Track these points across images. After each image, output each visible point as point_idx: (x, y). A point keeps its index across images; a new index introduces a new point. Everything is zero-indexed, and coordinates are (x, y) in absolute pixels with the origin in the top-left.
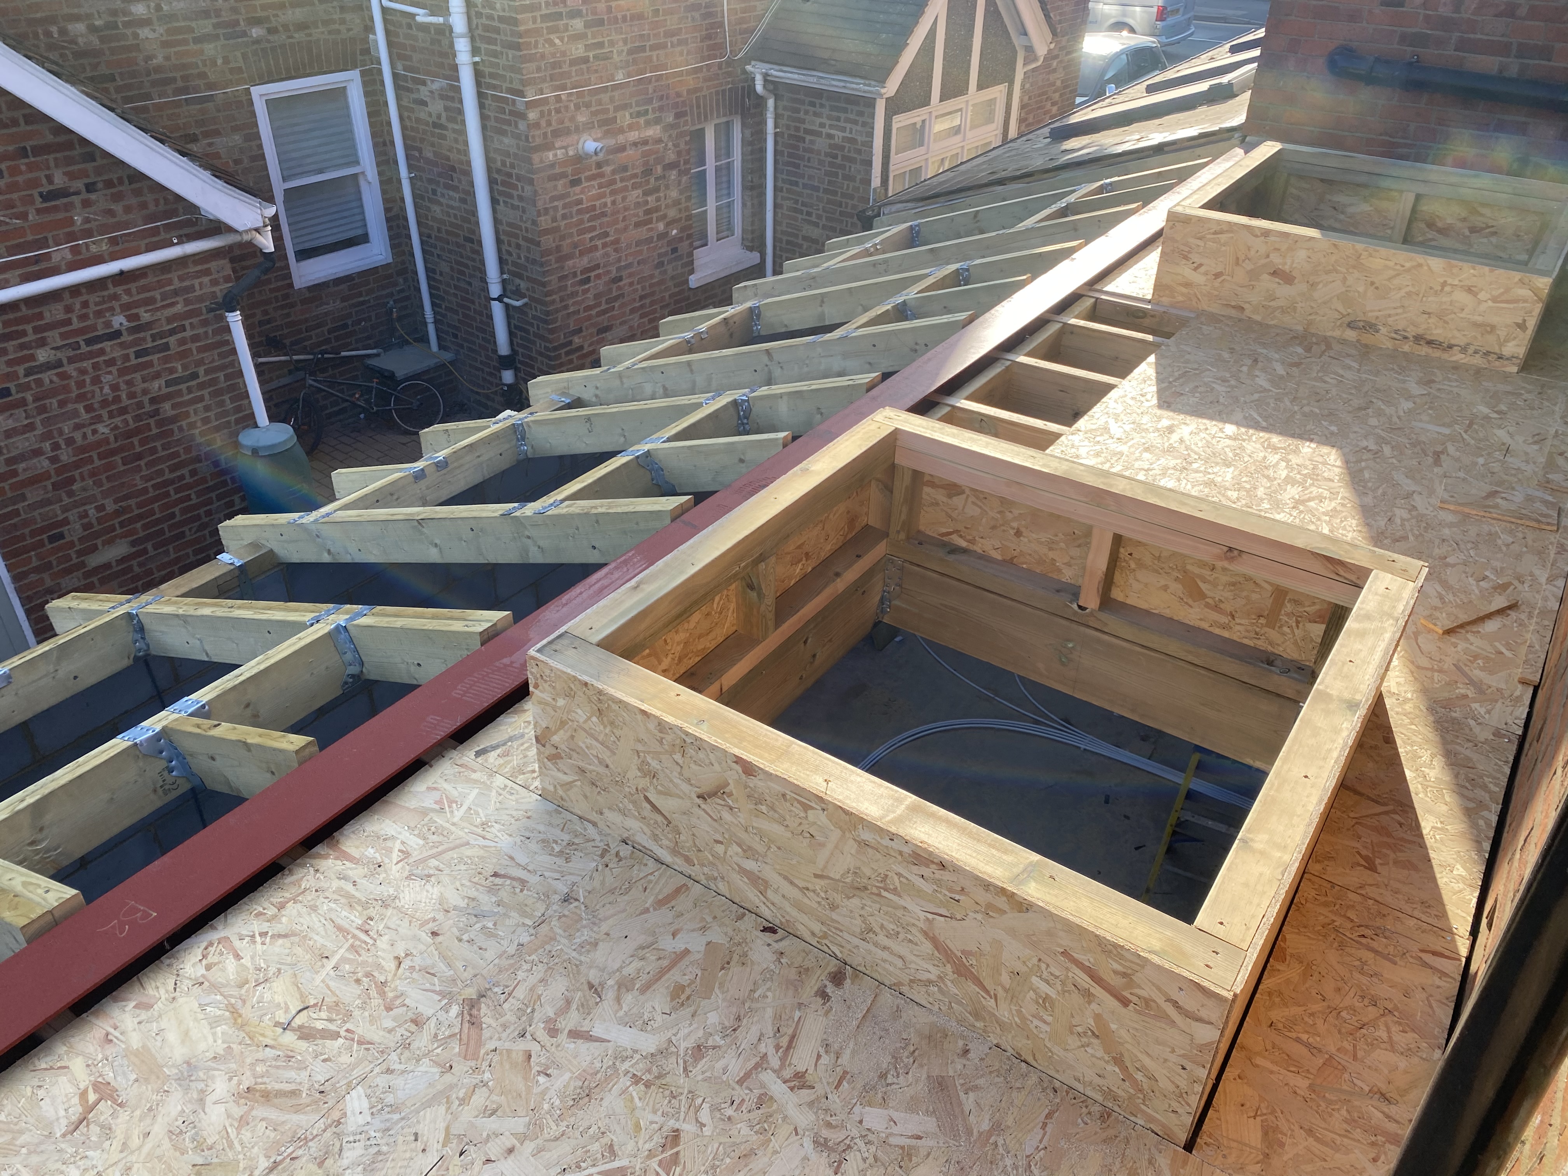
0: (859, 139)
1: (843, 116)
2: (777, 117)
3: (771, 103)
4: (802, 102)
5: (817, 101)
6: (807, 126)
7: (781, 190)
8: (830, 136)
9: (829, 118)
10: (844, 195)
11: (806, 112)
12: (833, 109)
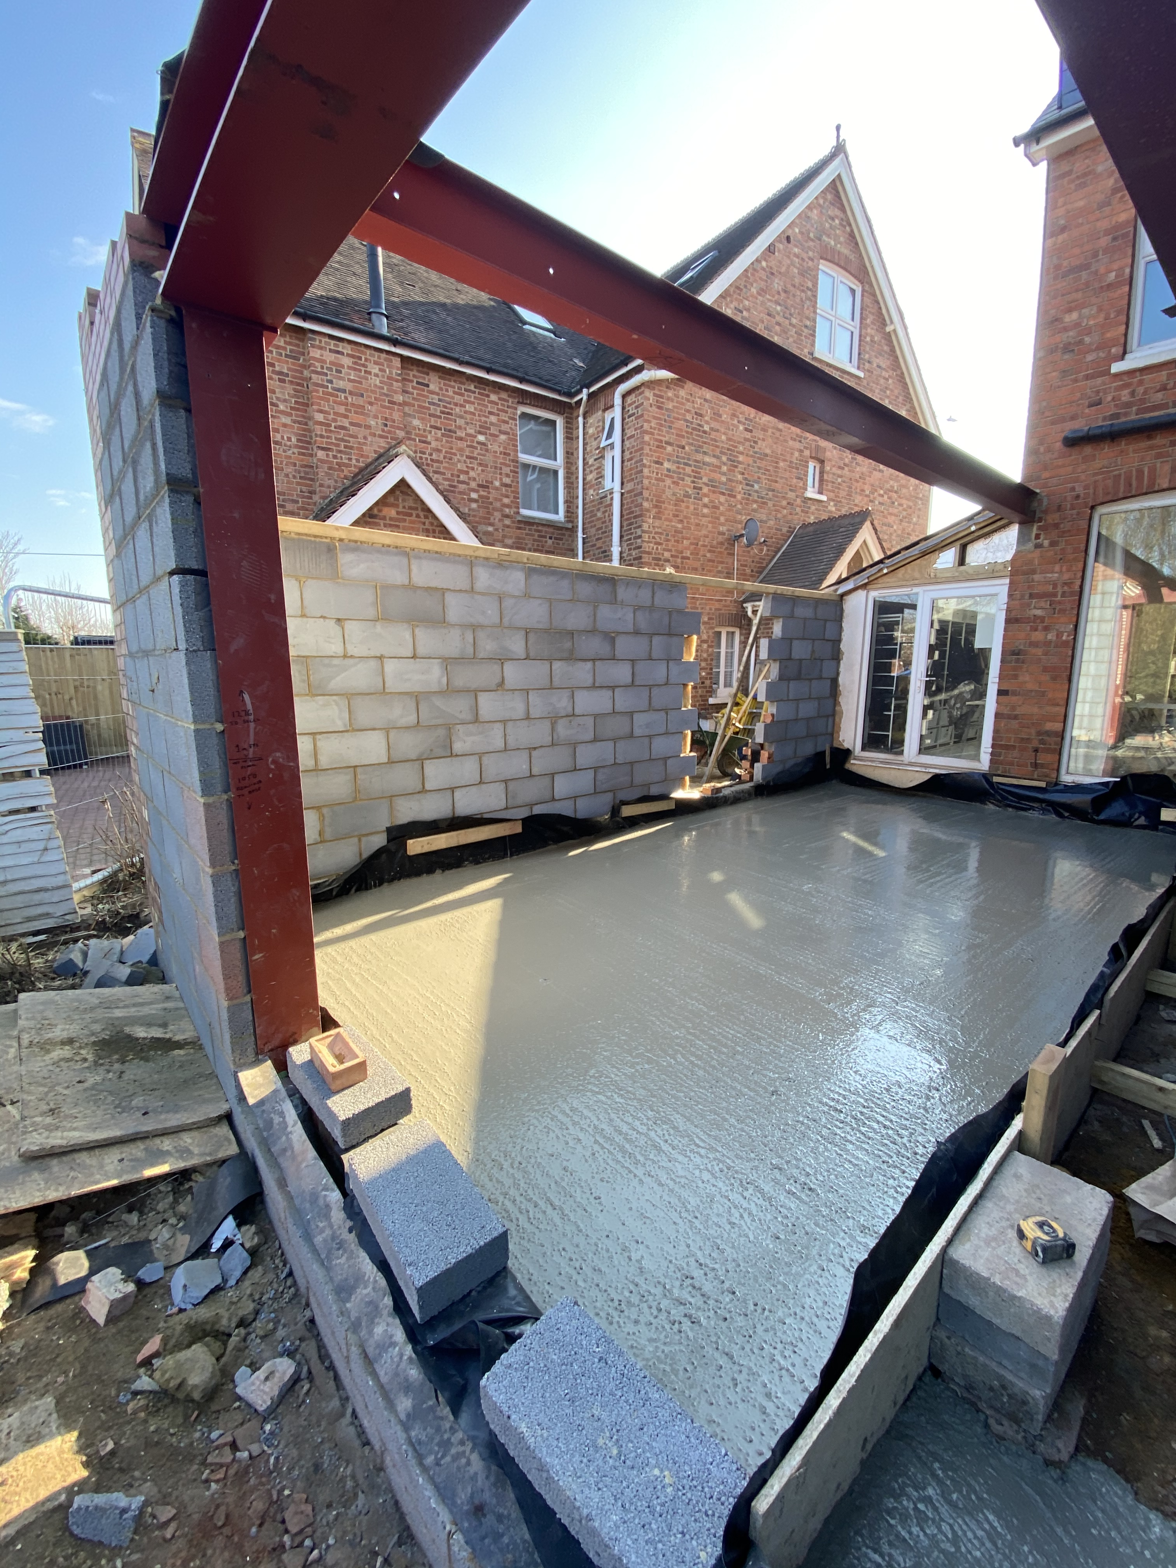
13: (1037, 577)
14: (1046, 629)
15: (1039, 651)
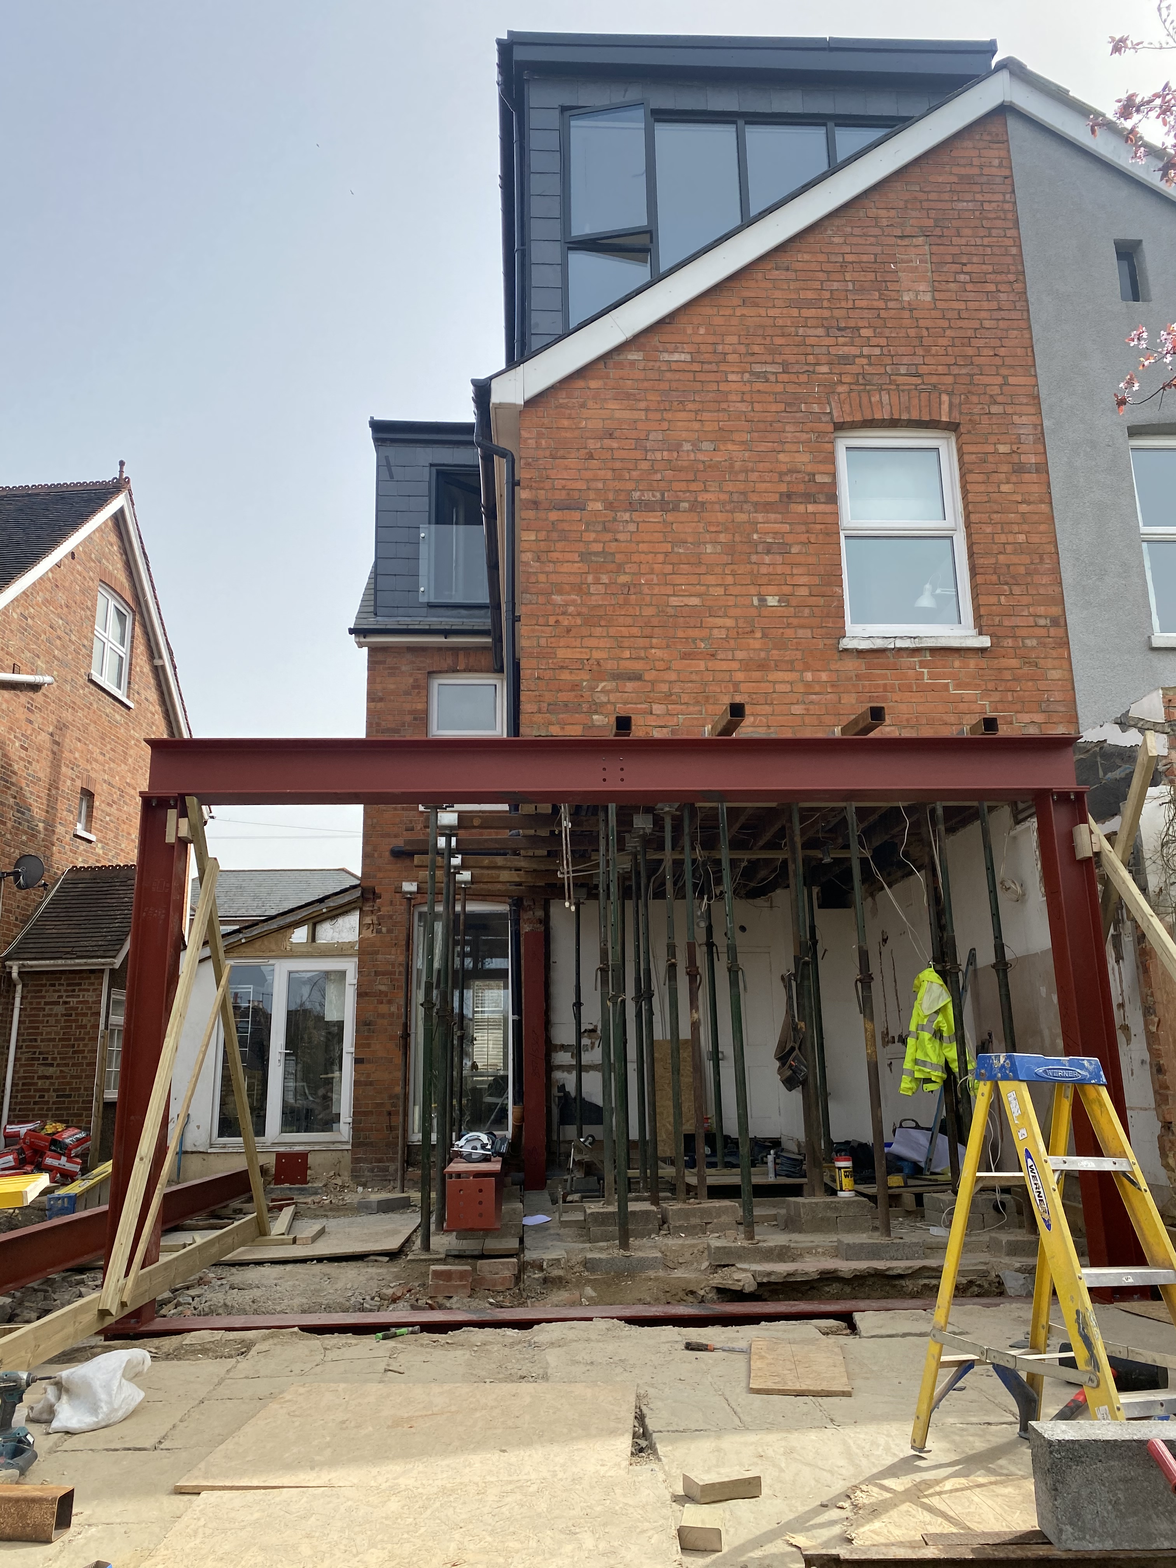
0: (90, 1000)
1: (77, 988)
2: (22, 998)
3: (19, 988)
4: (45, 985)
5: (57, 983)
6: (47, 1000)
7: (21, 1047)
8: (66, 1003)
9: (66, 991)
10: (76, 1040)
11: (47, 991)
12: (68, 985)
13: (380, 957)
14: (390, 1002)
15: (385, 1022)
